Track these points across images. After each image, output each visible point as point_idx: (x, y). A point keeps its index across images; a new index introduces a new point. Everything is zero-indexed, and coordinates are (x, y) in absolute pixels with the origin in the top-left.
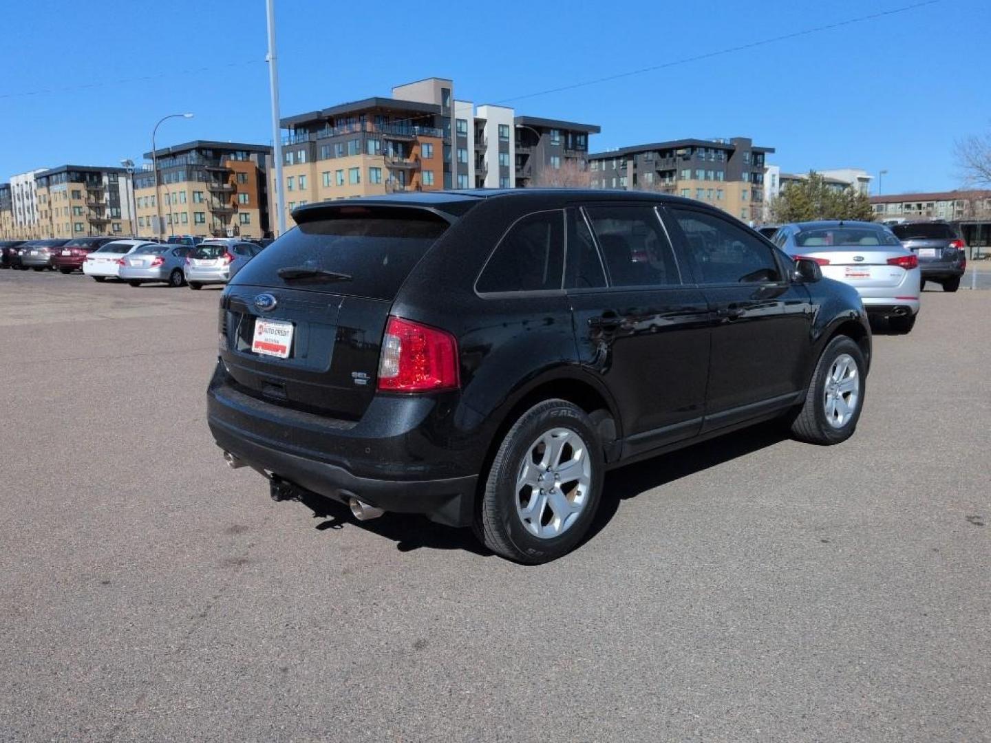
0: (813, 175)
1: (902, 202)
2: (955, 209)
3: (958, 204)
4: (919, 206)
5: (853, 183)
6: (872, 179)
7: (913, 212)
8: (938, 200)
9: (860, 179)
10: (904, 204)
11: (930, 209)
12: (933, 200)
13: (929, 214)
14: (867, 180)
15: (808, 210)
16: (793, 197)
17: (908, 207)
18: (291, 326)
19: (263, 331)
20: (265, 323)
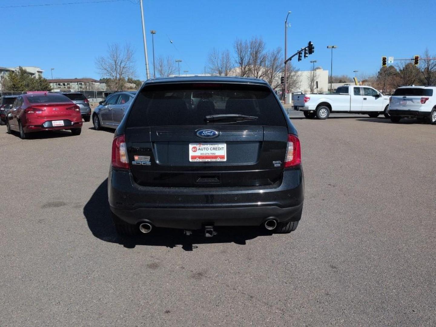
0: (21, 69)
1: (56, 83)
2: (79, 86)
3: (80, 84)
4: (64, 85)
5: (35, 73)
6: (43, 72)
7: (62, 87)
8: (71, 82)
9: (38, 72)
10: (57, 83)
11: (69, 86)
12: (70, 82)
13: (69, 88)
14: (41, 72)
15: (22, 85)
16: (13, 79)
17: (59, 84)
18: (225, 145)
19: (198, 149)
20: (199, 145)
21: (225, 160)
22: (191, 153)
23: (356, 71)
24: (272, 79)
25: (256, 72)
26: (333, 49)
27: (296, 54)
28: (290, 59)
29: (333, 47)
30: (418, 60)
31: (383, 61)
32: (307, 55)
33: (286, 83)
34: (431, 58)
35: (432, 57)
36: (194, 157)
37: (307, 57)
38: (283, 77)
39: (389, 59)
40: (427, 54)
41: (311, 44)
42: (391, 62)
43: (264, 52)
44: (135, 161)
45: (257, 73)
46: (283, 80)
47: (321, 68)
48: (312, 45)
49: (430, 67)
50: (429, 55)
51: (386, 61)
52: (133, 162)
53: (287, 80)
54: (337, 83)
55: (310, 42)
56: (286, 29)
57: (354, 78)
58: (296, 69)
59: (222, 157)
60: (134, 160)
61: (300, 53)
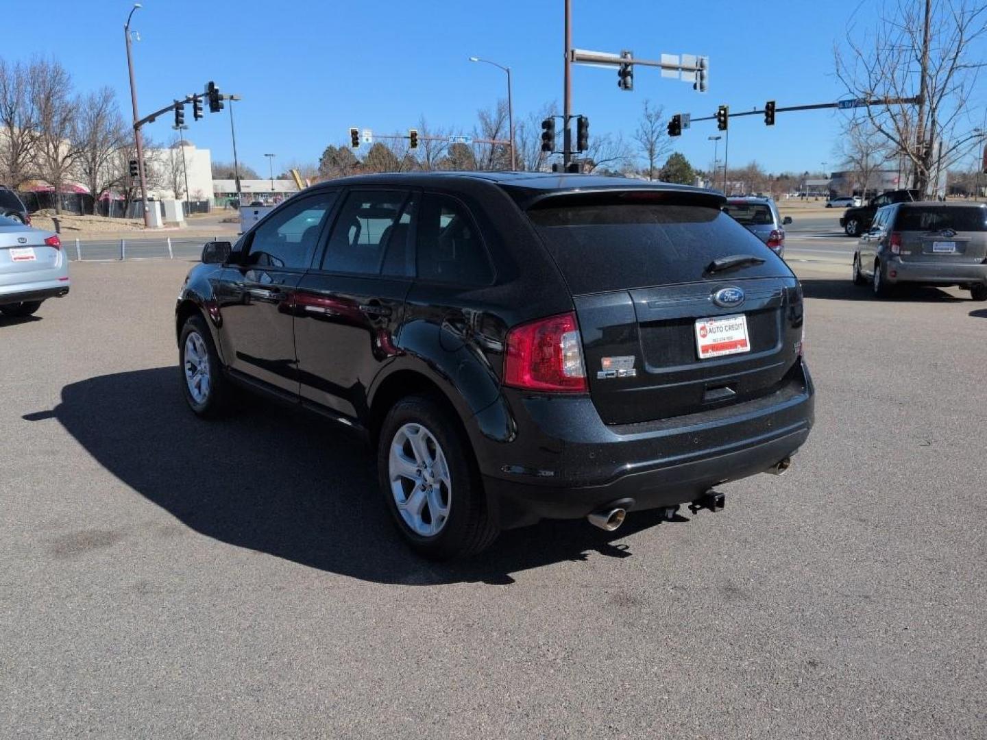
18: (744, 317)
19: (708, 332)
20: (710, 322)
21: (748, 348)
22: (701, 342)
23: (270, 155)
24: (95, 166)
25: (51, 146)
26: (232, 101)
27: (170, 109)
28: (151, 119)
29: (232, 98)
30: (416, 140)
31: (352, 136)
32: (199, 113)
33: (144, 177)
34: (432, 135)
35: (434, 134)
36: (705, 349)
37: (201, 116)
38: (135, 162)
39: (363, 134)
40: (424, 128)
41: (216, 87)
42: (367, 140)
43: (69, 97)
44: (602, 371)
45: (56, 148)
46: (135, 168)
47: (189, 142)
48: (217, 91)
49: (432, 153)
50: (428, 129)
51: (357, 139)
52: (599, 373)
53: (145, 170)
54: (223, 179)
55: (211, 85)
56: (129, 44)
57: (292, 171)
58: (156, 142)
59: (743, 343)
60: (601, 369)
61: (178, 106)
